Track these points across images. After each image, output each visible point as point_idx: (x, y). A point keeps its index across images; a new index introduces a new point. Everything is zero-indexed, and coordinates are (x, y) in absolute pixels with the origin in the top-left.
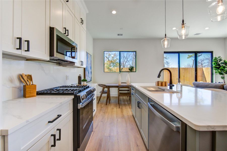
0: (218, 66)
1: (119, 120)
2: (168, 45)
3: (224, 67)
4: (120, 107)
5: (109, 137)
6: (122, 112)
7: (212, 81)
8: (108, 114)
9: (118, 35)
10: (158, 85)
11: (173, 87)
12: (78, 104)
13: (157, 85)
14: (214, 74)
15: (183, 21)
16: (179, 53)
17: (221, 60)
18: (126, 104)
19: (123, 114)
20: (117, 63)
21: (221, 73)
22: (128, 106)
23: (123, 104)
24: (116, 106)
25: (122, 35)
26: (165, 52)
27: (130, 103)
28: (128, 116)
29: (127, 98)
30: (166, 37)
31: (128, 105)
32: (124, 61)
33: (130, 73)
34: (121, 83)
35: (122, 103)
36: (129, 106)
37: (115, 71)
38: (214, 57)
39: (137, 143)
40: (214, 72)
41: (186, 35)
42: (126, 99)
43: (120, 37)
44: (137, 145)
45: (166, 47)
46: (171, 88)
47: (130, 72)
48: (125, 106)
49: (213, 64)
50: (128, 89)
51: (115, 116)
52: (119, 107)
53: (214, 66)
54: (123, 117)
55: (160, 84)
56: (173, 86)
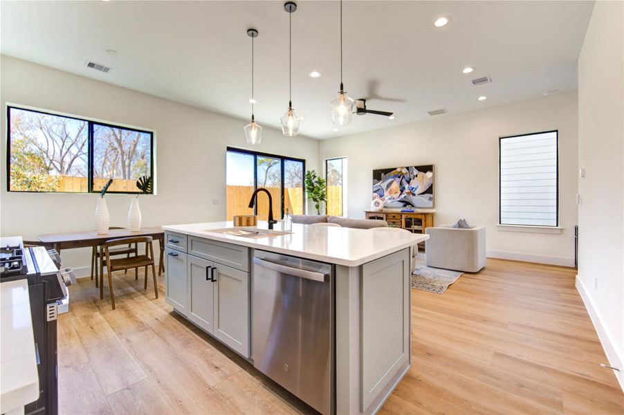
0: (311, 187)
1: (135, 338)
2: (257, 139)
3: (319, 189)
4: (116, 305)
5: (126, 392)
6: (130, 316)
7: (304, 213)
8: (80, 338)
9: (91, 65)
10: (240, 224)
11: (274, 225)
12: (48, 306)
13: (237, 223)
14: (307, 200)
15: (290, 103)
16: (255, 154)
17: (315, 177)
18: (133, 293)
19: (137, 321)
20: (25, 154)
21: (315, 200)
22: (142, 297)
23: (121, 296)
24: (98, 307)
25: (106, 70)
26: (229, 149)
27: (144, 287)
28: (157, 319)
29: (123, 276)
30: (253, 122)
31: (139, 293)
32: (64, 150)
33: (140, 195)
34: (110, 228)
35: (116, 293)
36: (144, 294)
37: (54, 187)
38: (306, 170)
39: (213, 364)
40: (307, 197)
41: (295, 130)
42: (121, 278)
43: (93, 73)
44: (217, 368)
45: (254, 143)
46: (271, 227)
47: (141, 193)
48: (132, 298)
49: (305, 182)
50: (127, 245)
51: (111, 334)
52: (111, 308)
53: (306, 185)
54: (142, 327)
55: (244, 222)
56: (276, 222)
